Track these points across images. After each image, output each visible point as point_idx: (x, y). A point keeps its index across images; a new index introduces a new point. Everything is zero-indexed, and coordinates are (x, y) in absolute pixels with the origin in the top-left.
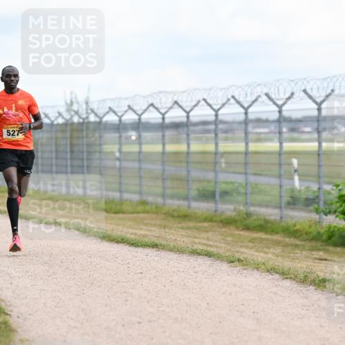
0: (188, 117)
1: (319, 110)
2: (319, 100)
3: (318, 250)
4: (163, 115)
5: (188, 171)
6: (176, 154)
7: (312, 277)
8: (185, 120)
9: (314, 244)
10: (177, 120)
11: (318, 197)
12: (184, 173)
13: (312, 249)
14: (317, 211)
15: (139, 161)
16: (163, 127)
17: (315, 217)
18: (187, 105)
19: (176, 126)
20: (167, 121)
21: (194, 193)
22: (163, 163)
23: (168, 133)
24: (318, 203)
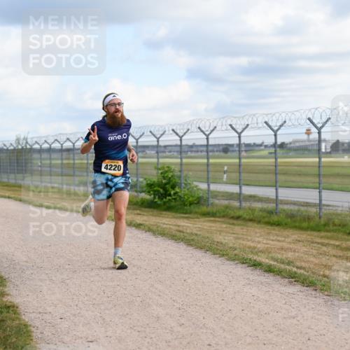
0: (74, 146)
1: (137, 142)
2: (137, 138)
3: (137, 209)
4: (62, 145)
5: (74, 172)
6: (68, 164)
7: (134, 223)
8: (72, 147)
9: (135, 206)
10: (69, 147)
11: (136, 184)
12: (72, 173)
13: (134, 209)
14: (136, 191)
15: (50, 167)
16: (61, 150)
17: (136, 194)
18: (73, 140)
19: (68, 150)
20: (64, 148)
21: (77, 182)
22: (62, 168)
23: (64, 154)
24: (137, 188)
